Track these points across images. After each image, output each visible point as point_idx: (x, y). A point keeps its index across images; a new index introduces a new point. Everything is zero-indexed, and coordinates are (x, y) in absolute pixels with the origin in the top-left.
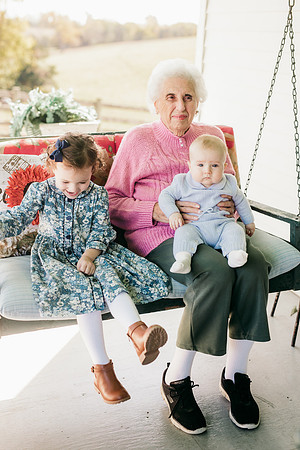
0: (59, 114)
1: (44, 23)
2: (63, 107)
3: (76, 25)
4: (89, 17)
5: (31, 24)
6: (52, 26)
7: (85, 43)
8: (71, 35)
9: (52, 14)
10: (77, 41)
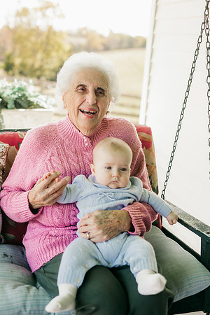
0: (20, 102)
1: (80, 34)
2: (24, 95)
3: (101, 36)
4: (111, 32)
5: (70, 35)
6: (85, 36)
7: (107, 48)
8: (98, 43)
9: (85, 29)
10: (101, 47)
